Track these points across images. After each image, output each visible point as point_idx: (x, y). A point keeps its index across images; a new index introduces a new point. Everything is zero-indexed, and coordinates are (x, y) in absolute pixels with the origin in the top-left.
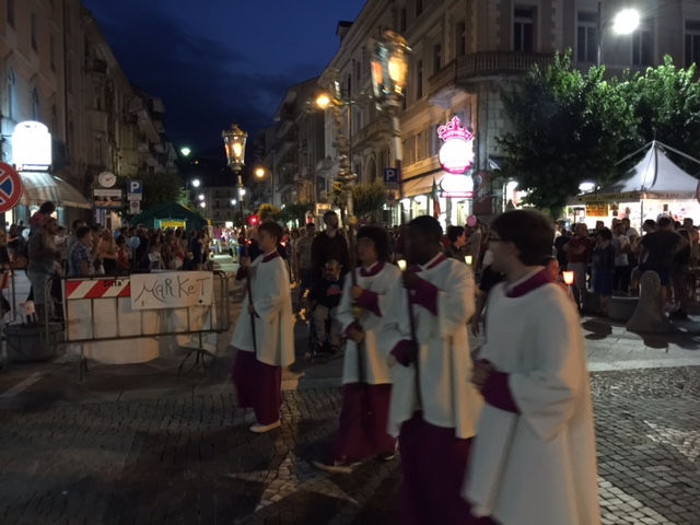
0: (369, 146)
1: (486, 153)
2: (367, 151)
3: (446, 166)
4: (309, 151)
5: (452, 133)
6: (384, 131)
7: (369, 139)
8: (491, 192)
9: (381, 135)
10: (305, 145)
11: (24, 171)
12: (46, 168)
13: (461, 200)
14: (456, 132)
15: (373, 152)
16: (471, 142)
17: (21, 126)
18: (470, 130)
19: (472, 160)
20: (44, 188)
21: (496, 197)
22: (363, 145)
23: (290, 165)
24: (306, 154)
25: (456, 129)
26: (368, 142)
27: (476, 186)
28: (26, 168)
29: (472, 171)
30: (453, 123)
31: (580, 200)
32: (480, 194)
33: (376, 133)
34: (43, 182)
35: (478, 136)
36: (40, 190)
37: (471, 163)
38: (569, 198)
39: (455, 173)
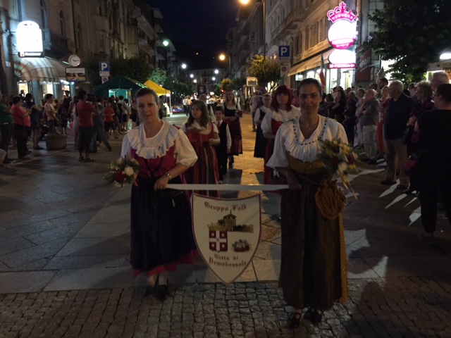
0: (288, 33)
1: (367, 31)
2: (288, 37)
3: (334, 43)
4: (255, 41)
5: (339, 16)
6: (297, 20)
7: (287, 27)
8: (370, 63)
9: (295, 23)
10: (253, 37)
11: (26, 57)
12: (40, 54)
13: (345, 70)
14: (343, 15)
15: (292, 38)
16: (356, 22)
17: (21, 24)
18: (355, 12)
19: (355, 37)
20: (42, 68)
21: (374, 67)
22: (285, 33)
23: (245, 52)
24: (254, 43)
25: (342, 12)
26: (287, 30)
27: (358, 59)
28: (27, 54)
29: (355, 47)
30: (341, 8)
31: (439, 66)
32: (361, 65)
33: (292, 22)
34: (41, 64)
35: (361, 17)
36: (39, 70)
37: (354, 40)
38: (430, 64)
39: (341, 48)
